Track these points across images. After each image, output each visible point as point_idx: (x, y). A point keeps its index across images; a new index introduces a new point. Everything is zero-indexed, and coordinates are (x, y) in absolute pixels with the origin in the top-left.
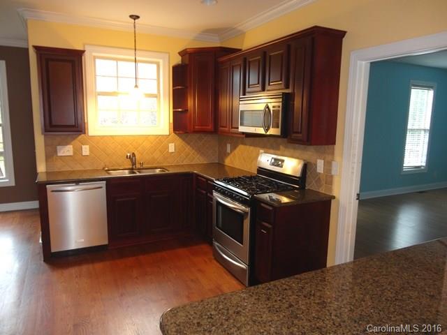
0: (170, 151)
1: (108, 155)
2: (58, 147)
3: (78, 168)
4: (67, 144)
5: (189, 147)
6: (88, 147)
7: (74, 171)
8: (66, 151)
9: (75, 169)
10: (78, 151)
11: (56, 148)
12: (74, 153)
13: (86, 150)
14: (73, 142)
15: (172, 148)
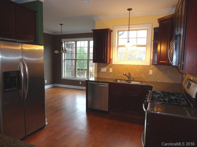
0: (150, 74)
1: (119, 73)
2: (101, 68)
3: (108, 77)
4: (105, 67)
5: (161, 72)
6: (112, 69)
7: (106, 78)
8: (104, 70)
9: (107, 78)
10: (108, 70)
11: (100, 68)
12: (107, 71)
13: (111, 70)
14: (106, 67)
15: (151, 72)
